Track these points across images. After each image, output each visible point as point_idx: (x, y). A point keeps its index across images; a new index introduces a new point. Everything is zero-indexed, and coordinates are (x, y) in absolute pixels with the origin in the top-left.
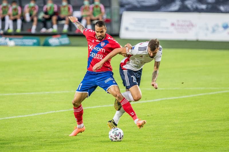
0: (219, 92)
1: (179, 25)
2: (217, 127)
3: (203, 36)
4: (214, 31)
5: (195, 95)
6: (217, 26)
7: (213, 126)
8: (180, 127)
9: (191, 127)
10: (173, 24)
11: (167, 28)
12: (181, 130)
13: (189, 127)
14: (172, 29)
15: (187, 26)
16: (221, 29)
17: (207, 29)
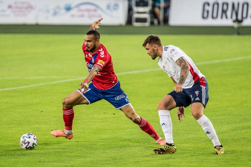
0: (62, 81)
1: (16, 8)
2: (59, 120)
3: (43, 20)
4: (55, 14)
5: (35, 85)
6: (58, 7)
7: (55, 119)
8: (19, 121)
9: (31, 121)
10: (10, 7)
11: (4, 11)
12: (21, 124)
13: (29, 121)
14: (9, 12)
15: (26, 8)
16: (63, 11)
17: (48, 11)
